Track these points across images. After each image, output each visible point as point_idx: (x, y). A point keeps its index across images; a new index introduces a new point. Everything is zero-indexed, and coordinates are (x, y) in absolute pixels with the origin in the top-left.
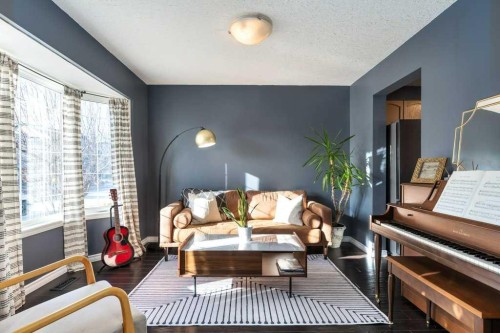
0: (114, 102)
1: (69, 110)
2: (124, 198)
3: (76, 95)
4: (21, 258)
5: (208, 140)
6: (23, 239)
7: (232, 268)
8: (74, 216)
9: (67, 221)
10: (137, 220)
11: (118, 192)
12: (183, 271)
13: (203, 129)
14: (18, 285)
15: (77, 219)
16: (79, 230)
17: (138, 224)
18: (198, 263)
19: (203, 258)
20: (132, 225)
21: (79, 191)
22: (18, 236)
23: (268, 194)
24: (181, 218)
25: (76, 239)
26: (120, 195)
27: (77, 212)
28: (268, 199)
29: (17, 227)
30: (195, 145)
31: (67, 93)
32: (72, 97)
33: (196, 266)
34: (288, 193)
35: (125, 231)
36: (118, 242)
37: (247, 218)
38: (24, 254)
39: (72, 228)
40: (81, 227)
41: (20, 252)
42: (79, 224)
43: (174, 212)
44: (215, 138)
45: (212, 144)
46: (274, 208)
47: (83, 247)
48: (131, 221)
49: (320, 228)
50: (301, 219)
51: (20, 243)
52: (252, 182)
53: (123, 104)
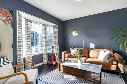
0: (53, 26)
1: (44, 29)
2: (56, 49)
3: (45, 26)
4: (31, 60)
5: (76, 33)
6: (32, 56)
7: (73, 73)
8: (45, 52)
9: (43, 53)
10: (59, 54)
11: (54, 47)
12: (60, 70)
13: (75, 30)
14: (31, 65)
15: (45, 53)
16: (45, 55)
17: (59, 55)
18: (64, 69)
19: (65, 68)
20: (57, 55)
21: (46, 47)
22: (31, 55)
23: (97, 50)
24: (67, 55)
25: (45, 57)
26: (54, 48)
27: (45, 51)
28: (97, 51)
29: (31, 53)
30: (73, 35)
31: (43, 25)
32: (44, 26)
33: (63, 70)
34: (105, 50)
35: (55, 56)
36: (53, 59)
37: (89, 57)
38: (32, 59)
39: (44, 55)
40: (46, 54)
41: (31, 59)
42: (45, 54)
43: (66, 53)
44: (78, 33)
45: (77, 34)
46: (98, 55)
47: (46, 59)
48: (57, 54)
49: (117, 64)
50: (109, 60)
51: (31, 57)
52: (92, 46)
53: (56, 26)
